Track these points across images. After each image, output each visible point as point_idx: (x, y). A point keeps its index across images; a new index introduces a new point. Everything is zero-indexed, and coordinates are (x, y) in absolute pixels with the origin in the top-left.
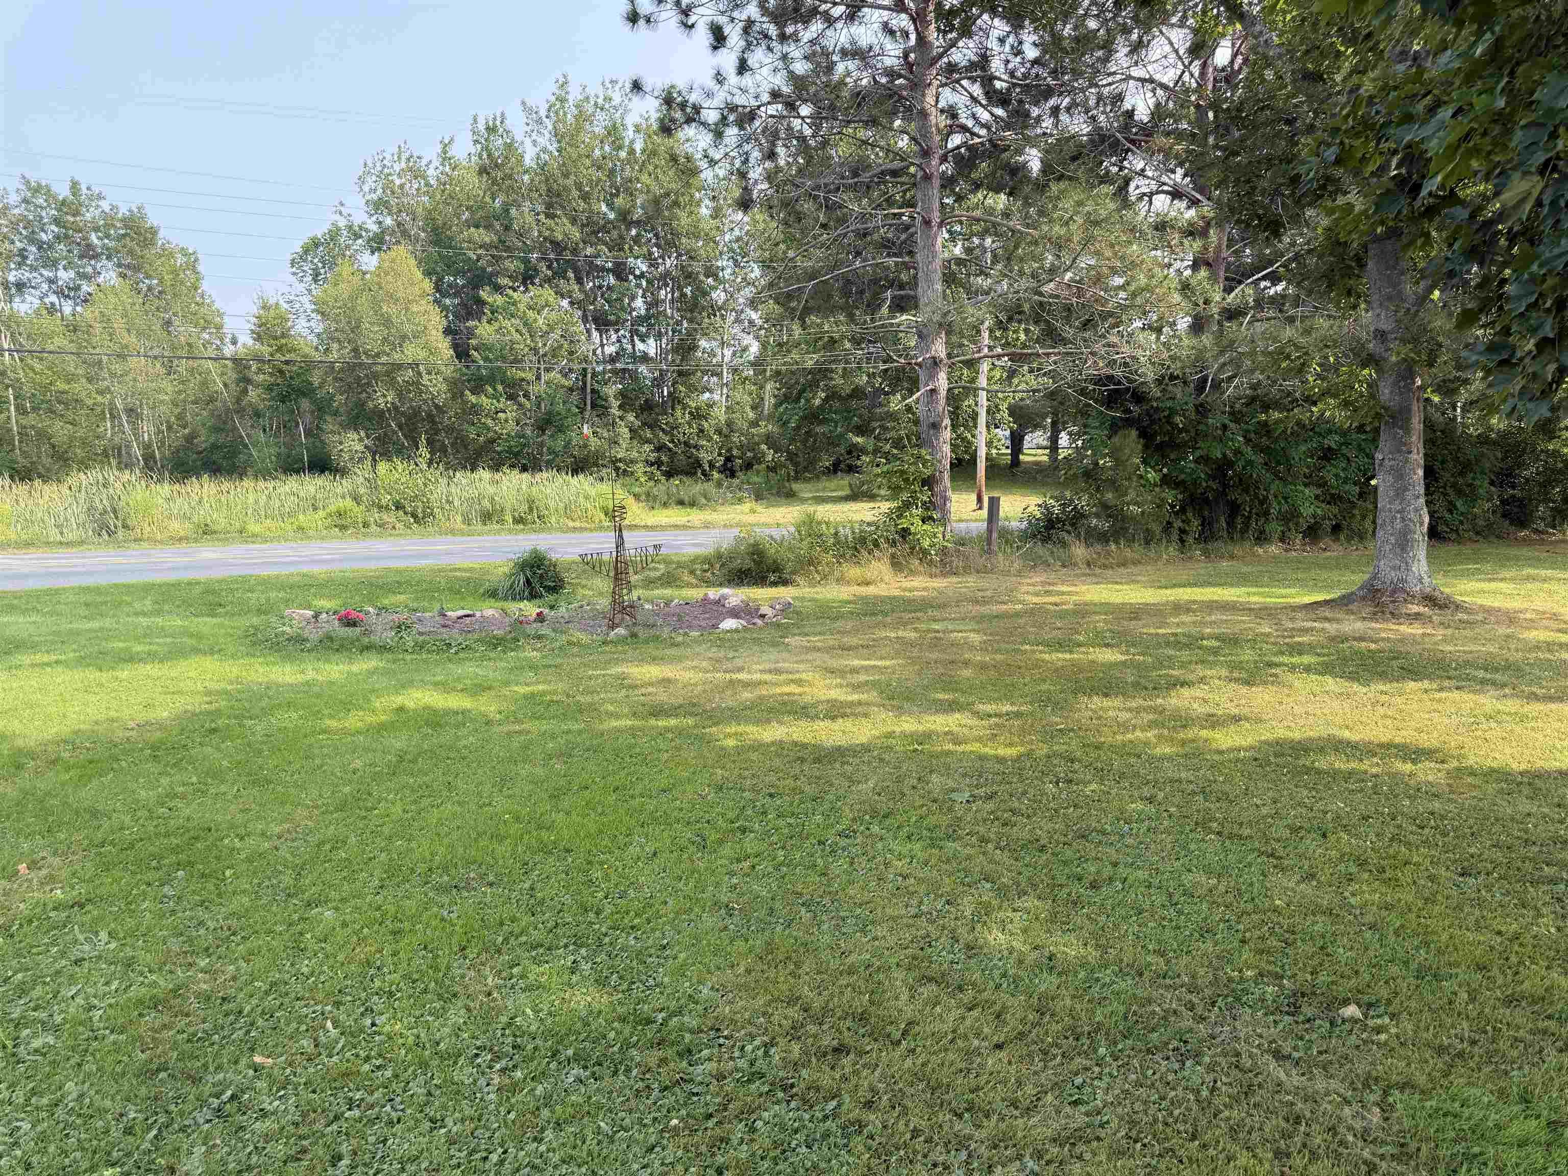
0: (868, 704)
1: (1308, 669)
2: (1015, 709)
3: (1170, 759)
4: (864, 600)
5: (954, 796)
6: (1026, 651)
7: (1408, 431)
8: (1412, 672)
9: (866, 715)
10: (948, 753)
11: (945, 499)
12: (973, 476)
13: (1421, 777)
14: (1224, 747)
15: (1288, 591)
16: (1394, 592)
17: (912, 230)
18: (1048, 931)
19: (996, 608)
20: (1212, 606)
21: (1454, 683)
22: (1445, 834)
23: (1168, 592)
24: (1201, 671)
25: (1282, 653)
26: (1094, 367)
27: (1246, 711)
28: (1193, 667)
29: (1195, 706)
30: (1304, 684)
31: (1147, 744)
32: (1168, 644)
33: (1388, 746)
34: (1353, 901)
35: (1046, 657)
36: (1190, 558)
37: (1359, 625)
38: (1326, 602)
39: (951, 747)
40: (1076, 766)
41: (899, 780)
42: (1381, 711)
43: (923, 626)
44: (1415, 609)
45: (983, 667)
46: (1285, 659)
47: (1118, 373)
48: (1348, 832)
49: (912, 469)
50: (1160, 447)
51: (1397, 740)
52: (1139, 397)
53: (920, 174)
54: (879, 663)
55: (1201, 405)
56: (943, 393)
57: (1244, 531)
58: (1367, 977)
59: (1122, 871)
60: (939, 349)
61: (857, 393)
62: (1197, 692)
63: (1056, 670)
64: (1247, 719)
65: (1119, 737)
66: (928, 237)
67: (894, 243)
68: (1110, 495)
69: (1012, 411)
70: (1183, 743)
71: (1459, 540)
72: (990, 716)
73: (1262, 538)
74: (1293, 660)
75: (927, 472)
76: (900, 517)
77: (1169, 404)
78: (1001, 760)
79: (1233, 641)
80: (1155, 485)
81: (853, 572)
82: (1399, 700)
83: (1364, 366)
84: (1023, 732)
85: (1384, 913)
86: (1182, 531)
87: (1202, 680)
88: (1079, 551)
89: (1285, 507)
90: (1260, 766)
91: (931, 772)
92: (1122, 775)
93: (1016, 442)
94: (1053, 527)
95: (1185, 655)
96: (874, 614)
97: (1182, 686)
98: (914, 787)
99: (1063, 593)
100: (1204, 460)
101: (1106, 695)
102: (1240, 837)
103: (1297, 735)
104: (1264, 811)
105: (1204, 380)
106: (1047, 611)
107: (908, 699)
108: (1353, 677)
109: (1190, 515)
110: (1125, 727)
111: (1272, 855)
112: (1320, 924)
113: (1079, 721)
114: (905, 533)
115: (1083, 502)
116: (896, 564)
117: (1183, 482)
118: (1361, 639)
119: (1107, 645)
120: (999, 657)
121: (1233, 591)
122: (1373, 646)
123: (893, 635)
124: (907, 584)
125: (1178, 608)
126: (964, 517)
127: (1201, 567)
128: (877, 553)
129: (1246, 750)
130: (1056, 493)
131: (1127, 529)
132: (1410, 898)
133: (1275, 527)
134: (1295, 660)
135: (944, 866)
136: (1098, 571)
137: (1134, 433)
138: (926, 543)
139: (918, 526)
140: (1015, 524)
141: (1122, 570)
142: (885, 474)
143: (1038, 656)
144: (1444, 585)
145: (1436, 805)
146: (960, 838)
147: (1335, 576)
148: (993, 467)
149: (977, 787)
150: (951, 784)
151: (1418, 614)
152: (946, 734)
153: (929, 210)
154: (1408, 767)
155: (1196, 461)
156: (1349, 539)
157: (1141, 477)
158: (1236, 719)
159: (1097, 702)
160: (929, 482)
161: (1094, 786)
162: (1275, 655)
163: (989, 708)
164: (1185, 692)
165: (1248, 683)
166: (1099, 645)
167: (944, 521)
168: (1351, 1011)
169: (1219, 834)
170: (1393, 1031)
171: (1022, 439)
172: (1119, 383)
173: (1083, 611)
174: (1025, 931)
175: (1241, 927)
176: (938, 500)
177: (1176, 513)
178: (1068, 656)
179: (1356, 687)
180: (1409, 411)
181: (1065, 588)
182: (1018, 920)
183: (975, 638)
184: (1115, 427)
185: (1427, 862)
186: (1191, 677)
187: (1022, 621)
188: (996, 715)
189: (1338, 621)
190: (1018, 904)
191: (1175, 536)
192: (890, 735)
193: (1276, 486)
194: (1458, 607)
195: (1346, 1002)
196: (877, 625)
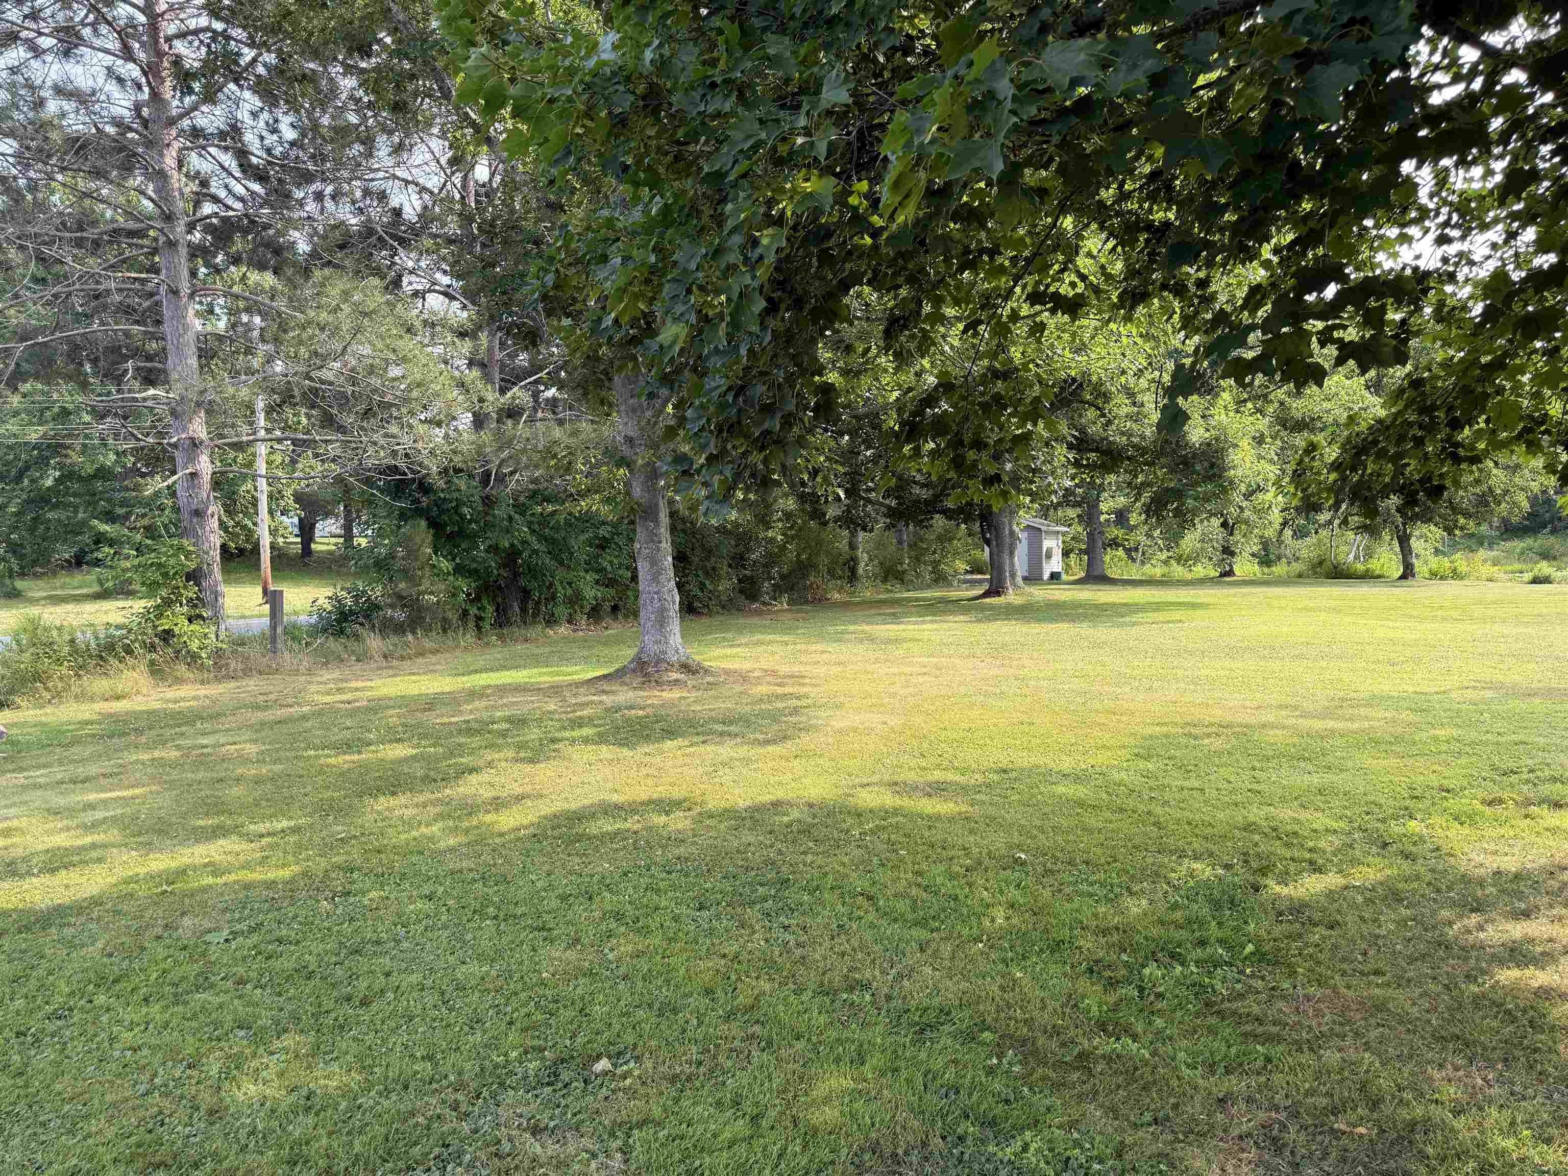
0: (104, 846)
1: (586, 741)
2: (292, 823)
3: (452, 850)
4: (114, 717)
5: (208, 938)
6: (310, 757)
7: (656, 521)
8: (670, 733)
9: (100, 860)
10: (205, 890)
11: (216, 595)
12: (257, 566)
13: (673, 827)
14: (505, 829)
15: (575, 668)
16: (657, 664)
17: (157, 298)
18: (309, 1067)
19: (281, 713)
20: (503, 690)
21: (701, 738)
22: (687, 875)
23: (465, 679)
24: (489, 755)
25: (565, 728)
26: (375, 458)
27: (528, 789)
28: (482, 751)
29: (481, 791)
30: (582, 755)
31: (431, 839)
32: (460, 732)
33: (650, 802)
34: (610, 956)
35: (332, 761)
36: (487, 644)
37: (631, 694)
38: (605, 677)
39: (210, 880)
40: (355, 875)
41: (140, 931)
42: (644, 771)
43: (189, 742)
44: (674, 676)
45: (258, 781)
46: (567, 734)
47: (401, 464)
48: (610, 891)
49: (172, 561)
50: (450, 537)
51: (655, 796)
52: (425, 488)
53: (162, 239)
54: (125, 793)
55: (487, 497)
56: (206, 478)
57: (535, 615)
58: (618, 1027)
59: (394, 979)
60: (199, 428)
61: (103, 473)
62: (484, 777)
63: (342, 774)
64: (528, 796)
65: (403, 837)
66: (177, 308)
67: (135, 311)
68: (402, 585)
69: (299, 498)
70: (467, 831)
71: (710, 614)
72: (262, 836)
73: (551, 621)
74: (574, 734)
75: (192, 565)
76: (160, 616)
77: (455, 495)
78: (271, 885)
79: (519, 722)
80: (449, 573)
81: (100, 685)
82: (659, 759)
83: (618, 466)
84: (299, 847)
85: (635, 961)
86: (479, 618)
87: (490, 764)
88: (374, 642)
89: (569, 592)
90: (539, 842)
91: (183, 914)
92: (403, 876)
93: (306, 531)
94: (346, 620)
95: (476, 741)
96: (124, 734)
97: (470, 772)
98: (159, 937)
99: (357, 689)
100: (494, 549)
101: (394, 794)
102: (515, 916)
103: (573, 806)
104: (539, 884)
105: (487, 474)
106: (338, 710)
107: (160, 832)
108: (623, 743)
109: (485, 602)
110: (410, 824)
111: (543, 929)
112: (582, 986)
113: (362, 827)
114: (167, 636)
115: (377, 592)
116: (155, 670)
117: (476, 571)
118: (631, 707)
119: (398, 741)
120: (278, 768)
121: (525, 672)
122: (641, 713)
123: (146, 757)
124: (171, 694)
125: (473, 694)
126: (248, 613)
127: (497, 653)
128: (130, 661)
129: (526, 828)
130: (348, 585)
131: (424, 618)
132: (657, 941)
133: (561, 611)
134: (576, 733)
135: (187, 1023)
136: (395, 663)
137: (423, 523)
138: (194, 645)
139: (182, 626)
140: (303, 619)
141: (420, 660)
142: (136, 568)
143: (322, 761)
144: (698, 653)
145: (681, 851)
146: (212, 986)
147: (614, 651)
148: (281, 559)
149: (239, 921)
150: (207, 924)
151: (676, 680)
152: (206, 865)
153: (176, 277)
154: (663, 819)
155: (487, 551)
156: (626, 617)
157: (434, 566)
158: (519, 798)
159: (383, 803)
160: (194, 576)
161: (373, 894)
162: (559, 730)
163: (262, 828)
164: (473, 779)
165: (532, 761)
166: (390, 741)
167: (216, 619)
168: (603, 1064)
169: (495, 917)
170: (636, 1073)
171: (312, 527)
172: (405, 474)
173: (376, 707)
174: (281, 1075)
175: (509, 1009)
176: (208, 596)
177: (472, 601)
178: (356, 757)
179: (625, 752)
180: (657, 505)
181: (360, 684)
182: (274, 1063)
183: (251, 749)
184: (403, 516)
185: (673, 904)
186: (481, 763)
187: (309, 724)
188: (269, 834)
189: (613, 692)
190: (277, 1044)
191: (471, 624)
192: (135, 879)
193: (560, 573)
194: (707, 671)
195: (599, 1057)
196: (127, 747)
